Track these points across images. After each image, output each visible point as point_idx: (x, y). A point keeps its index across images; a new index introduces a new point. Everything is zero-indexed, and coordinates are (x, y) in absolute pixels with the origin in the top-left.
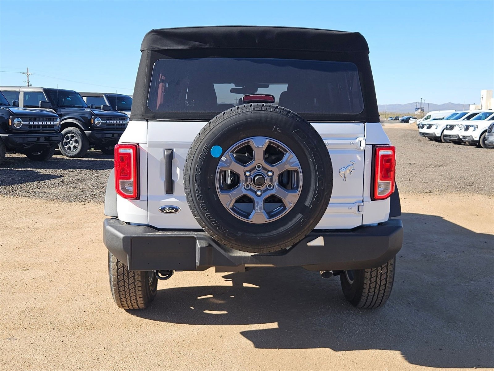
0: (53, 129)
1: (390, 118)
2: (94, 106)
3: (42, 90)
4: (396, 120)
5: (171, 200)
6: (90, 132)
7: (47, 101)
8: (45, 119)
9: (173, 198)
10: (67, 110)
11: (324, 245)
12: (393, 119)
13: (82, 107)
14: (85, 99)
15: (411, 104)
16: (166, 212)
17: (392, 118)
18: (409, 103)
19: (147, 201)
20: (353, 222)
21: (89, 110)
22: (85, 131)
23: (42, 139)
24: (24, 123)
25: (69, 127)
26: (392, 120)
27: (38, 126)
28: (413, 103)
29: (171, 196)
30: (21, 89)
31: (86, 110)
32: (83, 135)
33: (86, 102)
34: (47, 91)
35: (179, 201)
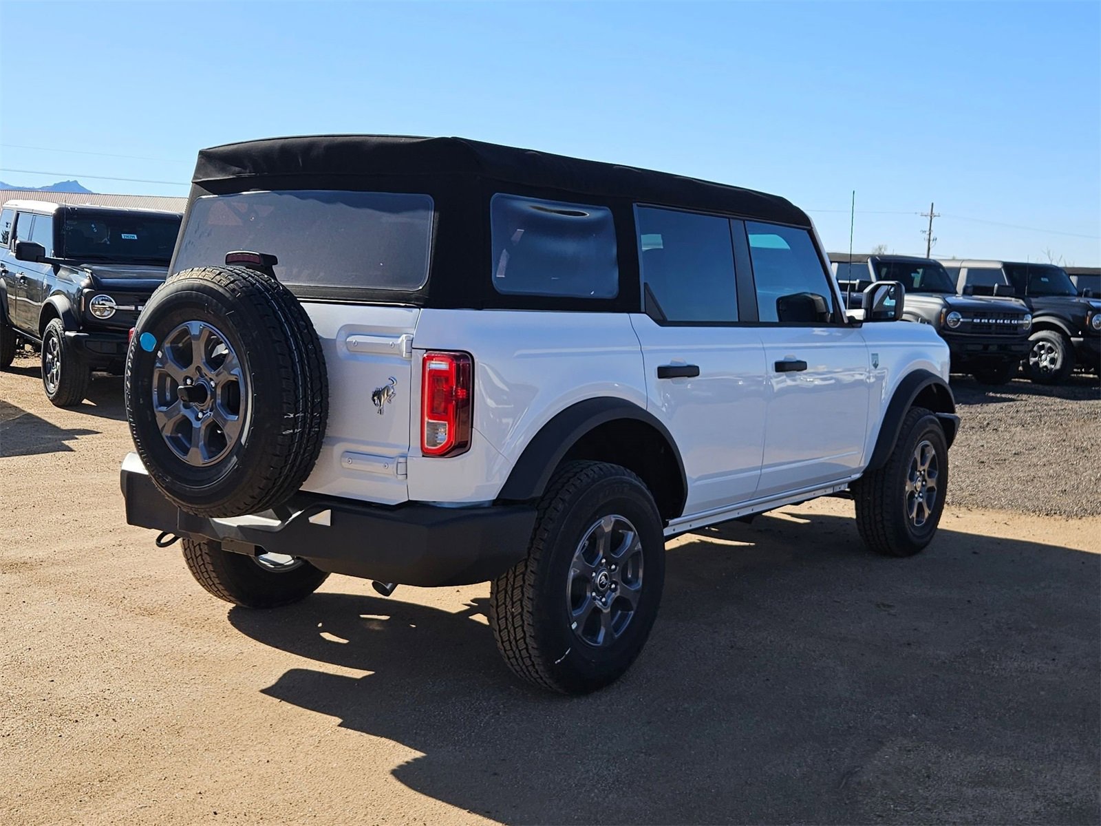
0: (1015, 332)
2: (1091, 293)
3: (999, 266)
6: (1082, 339)
7: (1007, 284)
8: (1002, 316)
10: (1040, 299)
11: (329, 524)
13: (1069, 295)
14: (1074, 279)
20: (391, 492)
21: (1082, 300)
22: (1072, 339)
23: (993, 348)
24: (966, 320)
25: (1042, 330)
27: (989, 325)
30: (964, 264)
31: (1076, 300)
32: (1068, 346)
33: (1075, 285)
34: (1008, 267)
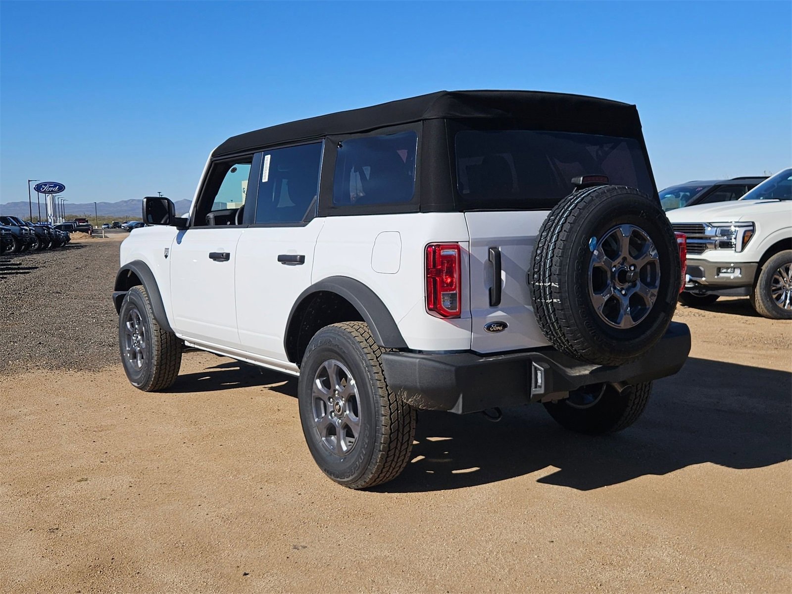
1: (105, 225)
4: (114, 228)
5: (498, 315)
9: (500, 312)
12: (110, 226)
15: (126, 202)
16: (493, 331)
17: (108, 224)
18: (123, 201)
19: (472, 318)
26: (108, 227)
28: (129, 201)
29: (495, 309)
35: (505, 314)
